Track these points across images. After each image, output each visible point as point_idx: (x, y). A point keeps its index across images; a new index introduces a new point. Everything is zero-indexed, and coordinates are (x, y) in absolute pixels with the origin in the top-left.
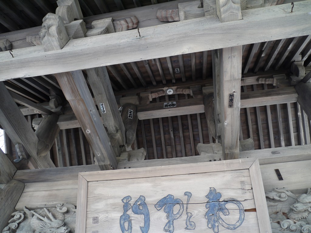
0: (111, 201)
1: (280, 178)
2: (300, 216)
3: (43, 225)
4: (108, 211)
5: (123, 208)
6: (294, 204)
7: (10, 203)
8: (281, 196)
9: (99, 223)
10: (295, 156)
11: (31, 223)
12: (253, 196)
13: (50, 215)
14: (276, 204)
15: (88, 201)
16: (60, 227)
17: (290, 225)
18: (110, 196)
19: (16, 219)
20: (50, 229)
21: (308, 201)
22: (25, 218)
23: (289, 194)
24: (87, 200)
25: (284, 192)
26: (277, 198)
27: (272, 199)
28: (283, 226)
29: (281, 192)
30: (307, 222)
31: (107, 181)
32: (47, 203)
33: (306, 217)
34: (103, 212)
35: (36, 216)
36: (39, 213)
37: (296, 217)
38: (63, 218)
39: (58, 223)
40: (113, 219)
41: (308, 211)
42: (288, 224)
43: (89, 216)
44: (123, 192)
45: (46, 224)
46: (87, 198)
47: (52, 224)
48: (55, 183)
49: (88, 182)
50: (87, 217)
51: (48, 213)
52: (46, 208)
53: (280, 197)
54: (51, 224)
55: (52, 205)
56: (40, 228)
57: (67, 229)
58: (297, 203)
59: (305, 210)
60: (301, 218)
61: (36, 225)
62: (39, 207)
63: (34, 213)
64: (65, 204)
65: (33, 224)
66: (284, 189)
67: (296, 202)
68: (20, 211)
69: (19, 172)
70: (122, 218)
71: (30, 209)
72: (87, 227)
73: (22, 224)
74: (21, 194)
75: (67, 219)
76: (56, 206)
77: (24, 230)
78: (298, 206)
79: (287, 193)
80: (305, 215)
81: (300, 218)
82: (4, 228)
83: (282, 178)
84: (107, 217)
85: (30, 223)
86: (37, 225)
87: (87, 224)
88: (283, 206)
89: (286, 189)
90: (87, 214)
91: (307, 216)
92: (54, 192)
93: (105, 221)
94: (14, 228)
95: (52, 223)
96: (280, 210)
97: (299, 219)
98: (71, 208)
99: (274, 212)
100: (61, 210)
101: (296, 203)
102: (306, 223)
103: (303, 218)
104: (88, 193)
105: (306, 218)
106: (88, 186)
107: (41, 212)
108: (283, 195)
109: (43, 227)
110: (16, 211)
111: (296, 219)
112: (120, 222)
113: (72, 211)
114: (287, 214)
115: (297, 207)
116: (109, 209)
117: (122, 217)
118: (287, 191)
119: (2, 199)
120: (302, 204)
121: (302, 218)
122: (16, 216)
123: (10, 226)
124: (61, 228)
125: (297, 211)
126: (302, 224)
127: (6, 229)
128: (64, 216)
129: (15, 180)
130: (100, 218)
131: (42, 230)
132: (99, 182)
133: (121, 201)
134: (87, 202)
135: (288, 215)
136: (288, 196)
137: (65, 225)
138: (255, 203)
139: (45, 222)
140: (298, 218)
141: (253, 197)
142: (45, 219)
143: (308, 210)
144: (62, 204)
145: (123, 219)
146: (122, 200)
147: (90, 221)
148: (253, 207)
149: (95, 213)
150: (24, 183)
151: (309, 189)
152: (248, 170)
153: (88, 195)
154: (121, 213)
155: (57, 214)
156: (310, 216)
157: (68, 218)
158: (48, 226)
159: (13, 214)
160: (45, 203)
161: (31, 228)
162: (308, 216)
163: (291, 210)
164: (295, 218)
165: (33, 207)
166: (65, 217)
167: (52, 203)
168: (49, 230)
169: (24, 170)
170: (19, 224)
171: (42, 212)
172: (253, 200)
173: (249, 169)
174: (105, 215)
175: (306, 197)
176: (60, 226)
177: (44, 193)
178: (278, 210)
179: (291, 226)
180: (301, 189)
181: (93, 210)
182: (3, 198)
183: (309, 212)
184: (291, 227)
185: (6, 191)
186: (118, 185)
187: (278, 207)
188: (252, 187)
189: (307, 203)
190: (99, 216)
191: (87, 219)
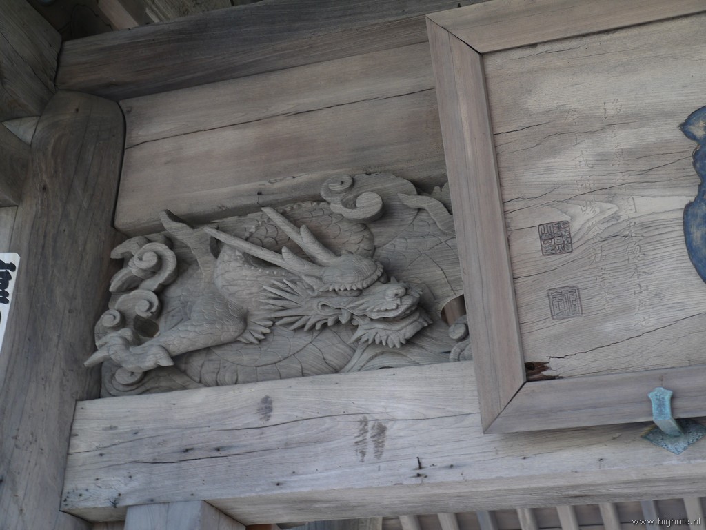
0: (621, 139)
3: (282, 286)
4: (615, 190)
5: (694, 164)
7: (85, 205)
9: (576, 252)
11: (219, 282)
13: (304, 240)
15: (500, 149)
16: (368, 287)
18: (611, 112)
19: (140, 275)
20: (324, 301)
22: (184, 265)
24: (495, 147)
31: (585, 40)
32: (265, 185)
34: (591, 197)
35: (233, 248)
36: (247, 234)
38: (365, 245)
39: (359, 271)
40: (645, 226)
43: (520, 220)
44: (684, 87)
45: (294, 282)
46: (494, 135)
47: (325, 278)
48: (275, 78)
49: (481, 55)
50: (507, 226)
51: (288, 229)
52: (273, 205)
54: (320, 279)
55: (294, 188)
56: (272, 301)
57: (406, 294)
61: (246, 292)
62: (230, 204)
63: (222, 237)
64: (361, 177)
65: (233, 289)
68: (148, 232)
69: (77, 49)
70: (695, 216)
71: (194, 221)
72: (518, 272)
73: (175, 292)
74: (119, 154)
75: (389, 247)
76: (323, 194)
77: (194, 315)
82: (97, 317)
84: (615, 217)
85: (212, 283)
86: (255, 290)
87: (515, 260)
90: (505, 213)
92: (285, 128)
93: (605, 235)
94: (144, 315)
95: (327, 275)
98: (400, 195)
100: (355, 207)
104: (496, 112)
106: (485, 79)
107: (253, 230)
109: (286, 295)
110: (124, 236)
112: (687, 234)
113: (407, 207)
116: (619, 179)
117: (690, 211)
119: (45, 189)
122: (140, 259)
123: (122, 308)
124: (373, 289)
127: (108, 320)
128: (366, 234)
129: (69, 90)
130: (575, 226)
131: (284, 309)
132: (540, 49)
133: (680, 134)
134: (497, 155)
137: (388, 274)
139: (289, 272)
142: (287, 260)
144: (348, 182)
145: (699, 220)
146: (684, 127)
147: (529, 244)
149: (549, 205)
150: (116, 99)
153: (497, 119)
154: (687, 192)
155: (331, 231)
157: (393, 242)
158: (311, 288)
159: (117, 252)
160: (254, 185)
161: (225, 304)
165: (200, 209)
166: (372, 239)
167: (288, 182)
168: (315, 304)
169: (99, 37)
170: (161, 292)
171: (258, 227)
174: (602, 212)
176: (369, 281)
177: (231, 139)
181: (535, 193)
182: (49, 186)
185: (50, 149)
186: (650, 54)
190: (572, 218)
191: (512, 238)
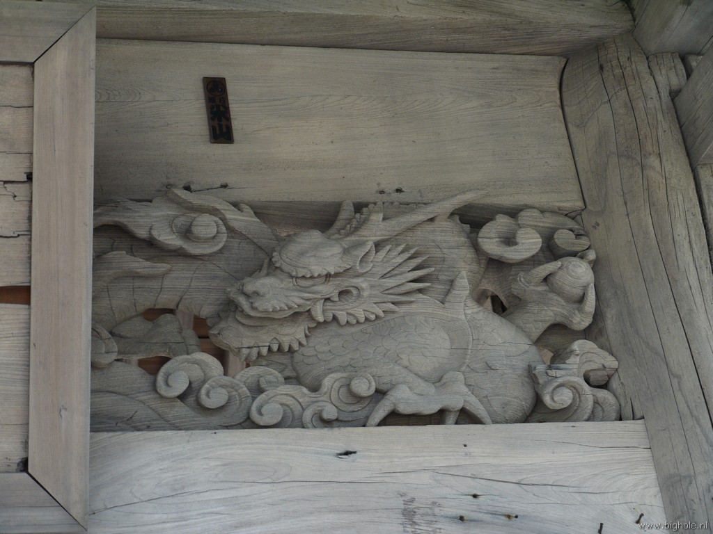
1: (221, 129)
2: (265, 338)
6: (250, 275)
8: (196, 230)
10: (330, 18)
12: (30, 219)
14: (162, 267)
17: (204, 382)
21: (317, 270)
23: (243, 220)
25: (214, 212)
26: (169, 239)
27: (143, 240)
28: (167, 384)
29: (201, 210)
30: (294, 369)
33: (296, 347)
37: (246, 343)
41: (312, 319)
42: (197, 373)
53: (187, 233)
58: (268, 275)
59: (296, 314)
60: (270, 350)
66: (227, 191)
67: (265, 265)
78: (262, 291)
79: (231, 215)
80: (293, 334)
81: (265, 351)
83: (229, 129)
88: (194, 284)
89: (234, 195)
91: (300, 344)
96: (177, 299)
97: (259, 355)
99: (141, 309)
101: (264, 271)
102: (286, 378)
103: (280, 349)
105: (291, 350)
108: (206, 225)
111: (245, 351)
114: (209, 323)
115: (256, 293)
118: (236, 205)
120: (288, 283)
121: (275, 348)
125: (252, 313)
126: (262, 380)
135: (210, 328)
136: (230, 230)
138: (30, 258)
140: (255, 351)
141: (24, 227)
143: (313, 313)
148: (17, 279)
151: (345, 206)
152: (24, 72)
156: (313, 341)
162: (304, 342)
163: (230, 308)
164: (240, 349)
172: (22, 241)
173: (32, 65)
175: (316, 247)
178: (165, 300)
179: (207, 386)
180: (311, 203)
183: (314, 325)
184: (203, 392)
187: (167, 283)
188: (31, 167)
189: (312, 277)
